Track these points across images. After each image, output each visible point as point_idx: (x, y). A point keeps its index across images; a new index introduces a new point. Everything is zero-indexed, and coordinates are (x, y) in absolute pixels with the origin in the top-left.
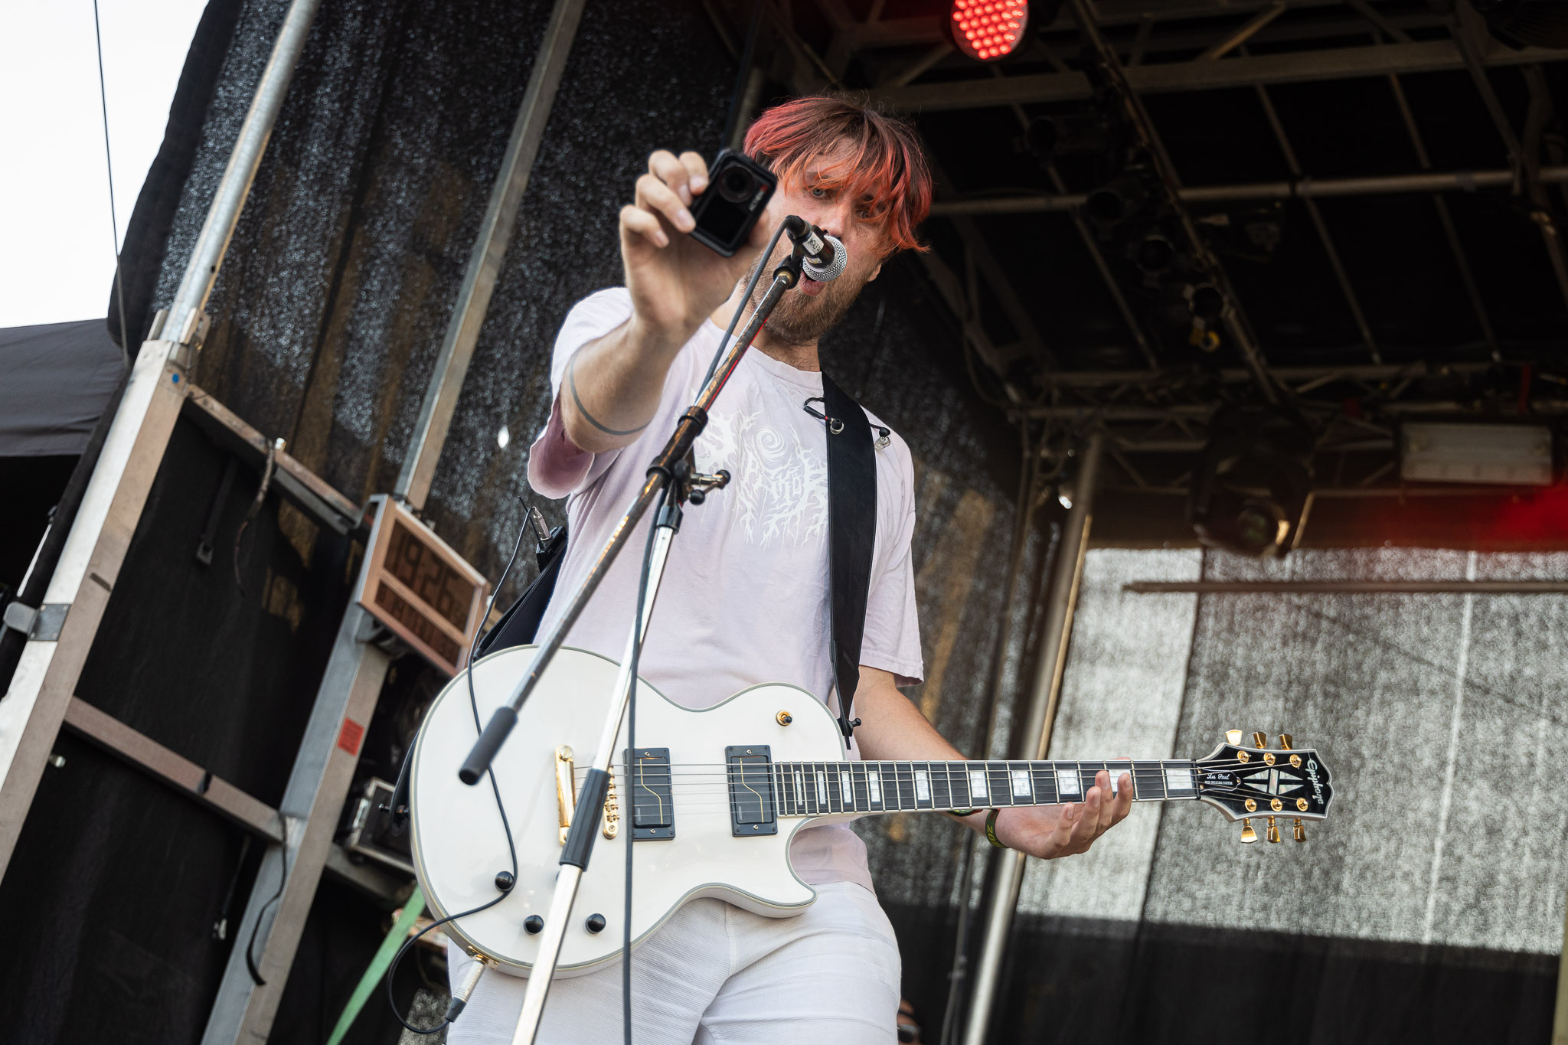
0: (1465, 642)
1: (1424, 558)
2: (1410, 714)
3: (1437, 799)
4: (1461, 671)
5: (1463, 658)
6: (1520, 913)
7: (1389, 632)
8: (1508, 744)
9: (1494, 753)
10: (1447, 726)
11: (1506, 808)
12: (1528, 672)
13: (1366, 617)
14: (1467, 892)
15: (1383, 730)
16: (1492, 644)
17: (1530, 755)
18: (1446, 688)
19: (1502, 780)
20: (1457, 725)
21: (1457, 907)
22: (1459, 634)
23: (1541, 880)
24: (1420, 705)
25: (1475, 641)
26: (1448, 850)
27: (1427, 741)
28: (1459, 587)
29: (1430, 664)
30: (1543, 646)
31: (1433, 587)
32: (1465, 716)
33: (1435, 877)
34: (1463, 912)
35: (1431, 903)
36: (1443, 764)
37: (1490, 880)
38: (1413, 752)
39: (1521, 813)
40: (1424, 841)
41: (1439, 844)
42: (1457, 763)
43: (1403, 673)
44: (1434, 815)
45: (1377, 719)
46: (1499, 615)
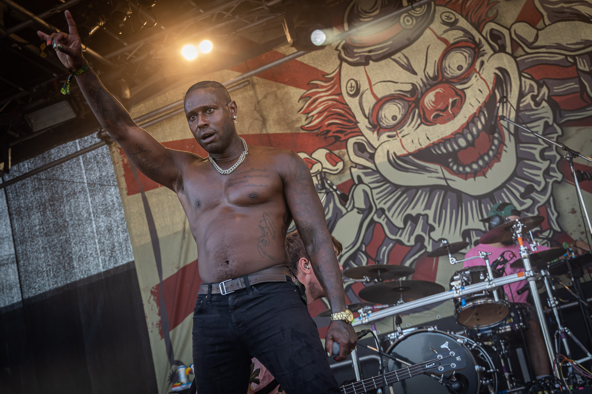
0: (84, 172)
1: (64, 148)
2: (76, 201)
3: (92, 226)
4: (85, 181)
5: (85, 177)
6: (124, 253)
7: (62, 177)
8: (105, 200)
9: (102, 205)
10: (87, 201)
11: (111, 221)
12: (104, 174)
13: (54, 175)
14: (108, 253)
15: (70, 210)
16: (91, 169)
17: (112, 201)
18: (83, 188)
19: (107, 213)
20: (89, 200)
21: (107, 259)
22: (81, 170)
23: (126, 240)
24: (78, 198)
25: (86, 170)
26: (100, 242)
27: (83, 208)
28: (76, 155)
29: (77, 182)
30: (105, 164)
31: (69, 157)
32: (91, 196)
33: (99, 252)
34: (109, 259)
35: (100, 260)
36: (90, 214)
37: (114, 246)
38: (80, 214)
39: (115, 221)
40: (92, 241)
41: (97, 241)
42: (93, 212)
43: (70, 189)
44: (92, 232)
45: (67, 207)
46: (90, 158)
